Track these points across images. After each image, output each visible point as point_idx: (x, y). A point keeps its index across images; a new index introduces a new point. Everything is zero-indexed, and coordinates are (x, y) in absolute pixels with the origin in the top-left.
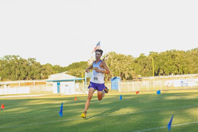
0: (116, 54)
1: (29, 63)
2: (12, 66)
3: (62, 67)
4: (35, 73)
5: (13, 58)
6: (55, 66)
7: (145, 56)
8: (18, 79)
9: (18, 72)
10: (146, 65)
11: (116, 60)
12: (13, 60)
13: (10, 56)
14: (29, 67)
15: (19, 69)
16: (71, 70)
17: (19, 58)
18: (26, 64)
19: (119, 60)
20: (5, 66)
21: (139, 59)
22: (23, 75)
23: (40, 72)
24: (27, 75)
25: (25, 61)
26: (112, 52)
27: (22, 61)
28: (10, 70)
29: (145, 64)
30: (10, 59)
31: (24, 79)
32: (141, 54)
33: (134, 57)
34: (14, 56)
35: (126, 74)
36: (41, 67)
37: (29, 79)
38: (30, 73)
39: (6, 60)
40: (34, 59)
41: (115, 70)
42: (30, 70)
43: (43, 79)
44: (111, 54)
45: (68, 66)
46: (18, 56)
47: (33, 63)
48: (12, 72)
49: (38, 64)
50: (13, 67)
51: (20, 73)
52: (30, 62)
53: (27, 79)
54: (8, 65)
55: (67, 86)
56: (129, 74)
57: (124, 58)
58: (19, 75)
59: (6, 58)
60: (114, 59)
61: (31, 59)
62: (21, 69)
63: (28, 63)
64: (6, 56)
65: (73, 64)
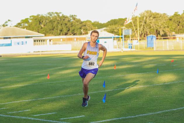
0: (152, 12)
1: (71, 20)
2: (54, 22)
3: (101, 24)
4: (76, 29)
5: (56, 15)
6: (94, 23)
7: (179, 15)
8: (60, 34)
9: (60, 27)
10: (180, 22)
11: (151, 18)
12: (55, 16)
13: (52, 13)
14: (70, 23)
15: (62, 25)
16: (110, 26)
17: (61, 15)
18: (67, 20)
19: (154, 18)
20: (49, 22)
21: (173, 17)
22: (65, 30)
23: (81, 28)
24: (69, 31)
25: (67, 17)
26: (148, 11)
27: (64, 17)
28: (53, 25)
29: (178, 22)
30: (53, 15)
31: (66, 34)
32: (176, 12)
33: (168, 15)
34: (57, 13)
35: (161, 31)
36: (82, 23)
37: (70, 34)
38: (71, 29)
39: (49, 17)
40: (75, 16)
41: (151, 27)
42: (72, 26)
43: (83, 34)
44: (147, 12)
45: (107, 23)
46: (60, 13)
47: (74, 19)
48: (54, 28)
49: (79, 21)
50: (56, 23)
51: (62, 28)
52: (71, 18)
53: (69, 34)
54: (51, 21)
55: (105, 42)
56: (163, 31)
57: (159, 16)
58: (61, 31)
59: (49, 14)
60: (150, 16)
61: (72, 16)
62: (63, 25)
63: (69, 19)
64: (49, 13)
65: (112, 20)
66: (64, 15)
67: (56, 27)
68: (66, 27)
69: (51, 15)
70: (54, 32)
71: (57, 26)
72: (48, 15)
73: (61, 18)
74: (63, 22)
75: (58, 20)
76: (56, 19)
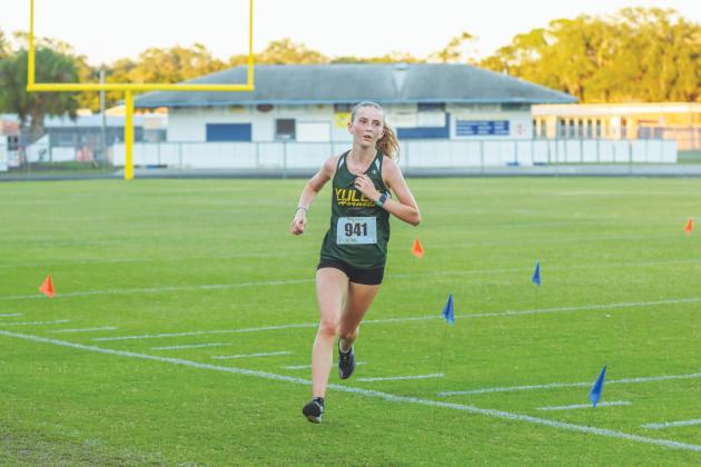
66: (686, 21)
67: (651, 69)
68: (691, 68)
69: (633, 19)
70: (647, 83)
71: (658, 63)
72: (625, 20)
73: (672, 32)
74: (680, 48)
75: (661, 40)
76: (654, 35)
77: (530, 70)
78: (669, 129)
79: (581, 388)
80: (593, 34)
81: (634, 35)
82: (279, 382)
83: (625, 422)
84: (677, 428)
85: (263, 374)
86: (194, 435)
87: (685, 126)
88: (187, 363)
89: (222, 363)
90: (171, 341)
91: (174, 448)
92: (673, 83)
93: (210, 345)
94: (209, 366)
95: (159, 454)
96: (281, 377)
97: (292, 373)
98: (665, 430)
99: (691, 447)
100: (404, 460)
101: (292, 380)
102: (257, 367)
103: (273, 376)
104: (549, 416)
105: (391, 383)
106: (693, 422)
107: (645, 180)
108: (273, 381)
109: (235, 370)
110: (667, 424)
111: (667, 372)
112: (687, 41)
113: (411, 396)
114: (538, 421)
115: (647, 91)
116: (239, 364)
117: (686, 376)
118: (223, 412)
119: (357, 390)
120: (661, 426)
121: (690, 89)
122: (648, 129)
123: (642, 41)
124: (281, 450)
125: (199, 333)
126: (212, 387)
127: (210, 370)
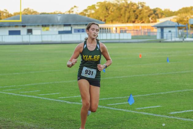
3: (172, 12)
4: (144, 17)
5: (123, 1)
6: (165, 11)
8: (127, 22)
9: (127, 14)
12: (123, 3)
14: (139, 11)
15: (129, 12)
16: (179, 15)
17: (129, 2)
18: (136, 7)
20: (116, 9)
23: (149, 16)
24: (136, 18)
25: (135, 4)
27: (133, 5)
28: (120, 12)
30: (120, 2)
31: (134, 22)
36: (151, 10)
37: (138, 22)
38: (140, 16)
39: (116, 4)
40: (143, 3)
43: (152, 22)
45: (178, 11)
47: (143, 6)
48: (121, 15)
49: (147, 8)
50: (123, 11)
51: (130, 16)
52: (140, 6)
54: (119, 8)
55: (170, 31)
61: (141, 3)
62: (131, 13)
63: (138, 7)
65: (184, 9)
66: (132, 2)
67: (123, 15)
68: (134, 14)
69: (118, 2)
70: (122, 18)
71: (125, 13)
72: (116, 2)
73: (129, 5)
74: (130, 9)
75: (126, 7)
76: (124, 6)
77: (92, 15)
78: (128, 30)
79: (117, 99)
80: (108, 6)
81: (119, 6)
82: (38, 99)
83: (131, 108)
84: (144, 109)
85: (33, 97)
86: (18, 113)
87: (132, 29)
88: (13, 94)
89: (22, 94)
90: (8, 88)
91: (13, 117)
92: (129, 18)
93: (18, 89)
94: (19, 95)
95: (10, 119)
96: (38, 98)
97: (42, 96)
98: (142, 110)
99: (150, 114)
100: (75, 119)
101: (41, 98)
102: (32, 95)
103: (36, 97)
104: (111, 106)
105: (67, 98)
106: (149, 107)
107: (123, 44)
108: (36, 99)
109: (26, 96)
110: (142, 108)
111: (139, 94)
112: (133, 7)
113: (74, 102)
114: (108, 108)
115: (122, 20)
116: (27, 94)
117: (145, 95)
118: (25, 107)
119: (59, 100)
120: (141, 109)
121: (133, 20)
122: (123, 30)
123: (121, 7)
124: (42, 117)
125: (15, 86)
126: (20, 100)
127: (19, 96)
